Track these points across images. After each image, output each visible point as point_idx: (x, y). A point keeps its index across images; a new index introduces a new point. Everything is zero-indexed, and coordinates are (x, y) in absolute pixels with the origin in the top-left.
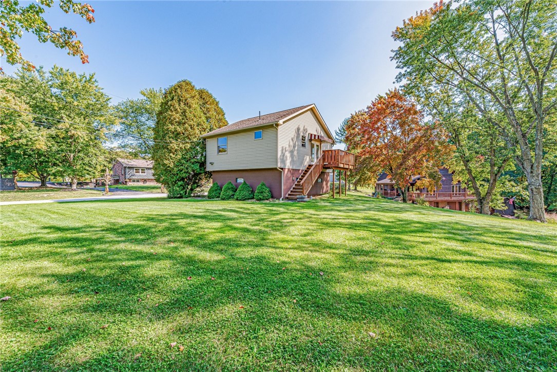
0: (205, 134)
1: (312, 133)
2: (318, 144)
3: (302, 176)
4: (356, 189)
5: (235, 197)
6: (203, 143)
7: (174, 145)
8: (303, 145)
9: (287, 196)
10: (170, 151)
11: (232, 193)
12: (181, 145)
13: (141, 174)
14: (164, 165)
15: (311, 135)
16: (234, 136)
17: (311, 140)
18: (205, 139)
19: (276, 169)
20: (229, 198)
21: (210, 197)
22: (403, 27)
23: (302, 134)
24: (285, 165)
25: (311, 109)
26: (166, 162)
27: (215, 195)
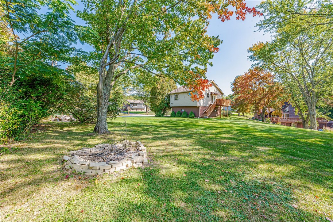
0: (169, 93)
1: (212, 92)
2: (215, 95)
3: (207, 109)
4: (243, 115)
5: (181, 116)
6: (169, 96)
7: (159, 97)
8: (208, 97)
9: (201, 116)
10: (158, 100)
11: (180, 115)
12: (161, 97)
13: (135, 106)
14: (156, 104)
15: (212, 93)
16: (181, 94)
17: (211, 94)
18: (169, 95)
19: (197, 107)
20: (179, 117)
21: (171, 117)
22: (252, 47)
23: (207, 93)
24: (200, 105)
25: (212, 82)
26: (156, 103)
27: (173, 115)
